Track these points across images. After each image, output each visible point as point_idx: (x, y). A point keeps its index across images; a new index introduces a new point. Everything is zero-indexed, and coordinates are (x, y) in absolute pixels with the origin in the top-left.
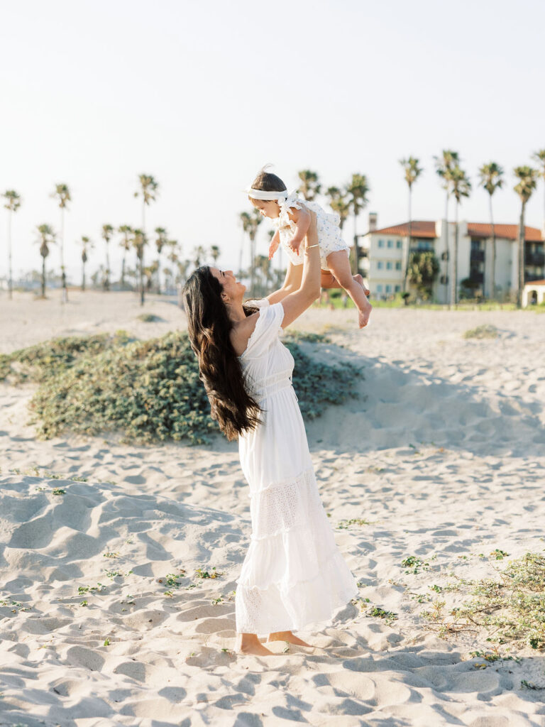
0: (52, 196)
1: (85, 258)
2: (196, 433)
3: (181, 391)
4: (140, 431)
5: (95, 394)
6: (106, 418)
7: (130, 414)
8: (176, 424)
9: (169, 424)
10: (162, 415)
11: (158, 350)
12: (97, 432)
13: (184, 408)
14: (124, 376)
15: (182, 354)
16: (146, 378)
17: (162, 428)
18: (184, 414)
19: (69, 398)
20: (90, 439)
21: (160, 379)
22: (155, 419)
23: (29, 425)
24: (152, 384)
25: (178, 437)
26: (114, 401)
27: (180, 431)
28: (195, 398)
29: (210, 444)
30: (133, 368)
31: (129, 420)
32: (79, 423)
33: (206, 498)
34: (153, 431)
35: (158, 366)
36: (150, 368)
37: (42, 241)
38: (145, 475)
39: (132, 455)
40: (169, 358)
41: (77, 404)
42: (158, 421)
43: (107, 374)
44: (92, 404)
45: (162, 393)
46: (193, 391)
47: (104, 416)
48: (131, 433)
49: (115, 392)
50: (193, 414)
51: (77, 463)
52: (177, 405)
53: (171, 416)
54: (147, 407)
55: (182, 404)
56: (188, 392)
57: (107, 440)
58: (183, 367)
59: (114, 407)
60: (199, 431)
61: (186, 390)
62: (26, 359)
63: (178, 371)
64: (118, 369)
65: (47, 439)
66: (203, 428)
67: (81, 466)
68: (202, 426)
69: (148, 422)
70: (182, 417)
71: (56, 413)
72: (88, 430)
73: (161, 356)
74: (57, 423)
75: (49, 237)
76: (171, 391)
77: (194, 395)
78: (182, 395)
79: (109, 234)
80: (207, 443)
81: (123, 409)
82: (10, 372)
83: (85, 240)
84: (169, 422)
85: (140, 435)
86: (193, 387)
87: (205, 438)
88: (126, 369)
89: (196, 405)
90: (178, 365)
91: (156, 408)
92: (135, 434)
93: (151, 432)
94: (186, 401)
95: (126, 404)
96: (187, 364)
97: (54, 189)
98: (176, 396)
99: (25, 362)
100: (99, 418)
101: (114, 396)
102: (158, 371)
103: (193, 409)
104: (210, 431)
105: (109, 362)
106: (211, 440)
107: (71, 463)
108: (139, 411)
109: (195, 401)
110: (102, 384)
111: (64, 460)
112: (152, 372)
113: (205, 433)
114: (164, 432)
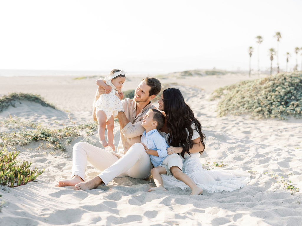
0: (274, 36)
1: (288, 60)
2: (282, 115)
3: (277, 97)
4: (258, 114)
5: (242, 99)
6: (245, 108)
7: (254, 107)
8: (273, 112)
9: (270, 112)
10: (267, 107)
11: (270, 80)
12: (240, 114)
13: (277, 105)
14: (254, 91)
15: (280, 82)
16: (263, 92)
17: (267, 112)
18: (277, 107)
19: (231, 101)
20: (237, 117)
21: (269, 92)
22: (264, 109)
23: (216, 111)
24: (265, 94)
25: (273, 116)
26: (249, 102)
27: (274, 114)
28: (283, 100)
29: (287, 120)
30: (258, 88)
31: (253, 109)
32: (233, 111)
33: (274, 141)
34: (263, 114)
35: (269, 87)
36: (265, 88)
37: (271, 55)
38: (251, 131)
39: (251, 123)
40: (274, 84)
41: (234, 103)
42: (265, 110)
43: (248, 91)
44: (240, 103)
45: (269, 98)
46: (282, 97)
47: (244, 108)
48: (254, 115)
49: (250, 98)
50: (281, 107)
51: (226, 125)
52: (274, 103)
53: (272, 108)
54: (262, 104)
55: (277, 103)
56: (280, 98)
57: (244, 118)
58: (279, 87)
59: (248, 104)
60: (283, 114)
61: (279, 97)
62: (229, 89)
63: (277, 89)
64: (252, 89)
65: (221, 117)
66: (285, 113)
67: (227, 126)
68: (284, 112)
69: (261, 110)
70: (276, 108)
71: (226, 107)
72: (237, 113)
73: (271, 83)
74: (225, 110)
75: (273, 53)
76: (273, 97)
77: (283, 99)
78: (277, 99)
79: (298, 51)
80: (286, 119)
81: (252, 105)
82: (222, 94)
83: (288, 53)
84: (270, 110)
85: (258, 115)
86: (283, 95)
87: (285, 117)
88: (256, 88)
89: (283, 103)
90: (277, 86)
91: (266, 104)
92: (255, 115)
93: (262, 114)
94: (279, 101)
95: (253, 103)
96: (281, 86)
97: (275, 34)
98: (275, 100)
99: (229, 90)
100: (242, 108)
101: (249, 100)
102: (268, 89)
103: (281, 105)
104: (288, 114)
105: (249, 86)
106: (288, 118)
107: (223, 125)
108: (258, 105)
109: (283, 102)
110: (245, 95)
111: (221, 124)
112: (266, 90)
113: (286, 115)
114: (267, 114)
